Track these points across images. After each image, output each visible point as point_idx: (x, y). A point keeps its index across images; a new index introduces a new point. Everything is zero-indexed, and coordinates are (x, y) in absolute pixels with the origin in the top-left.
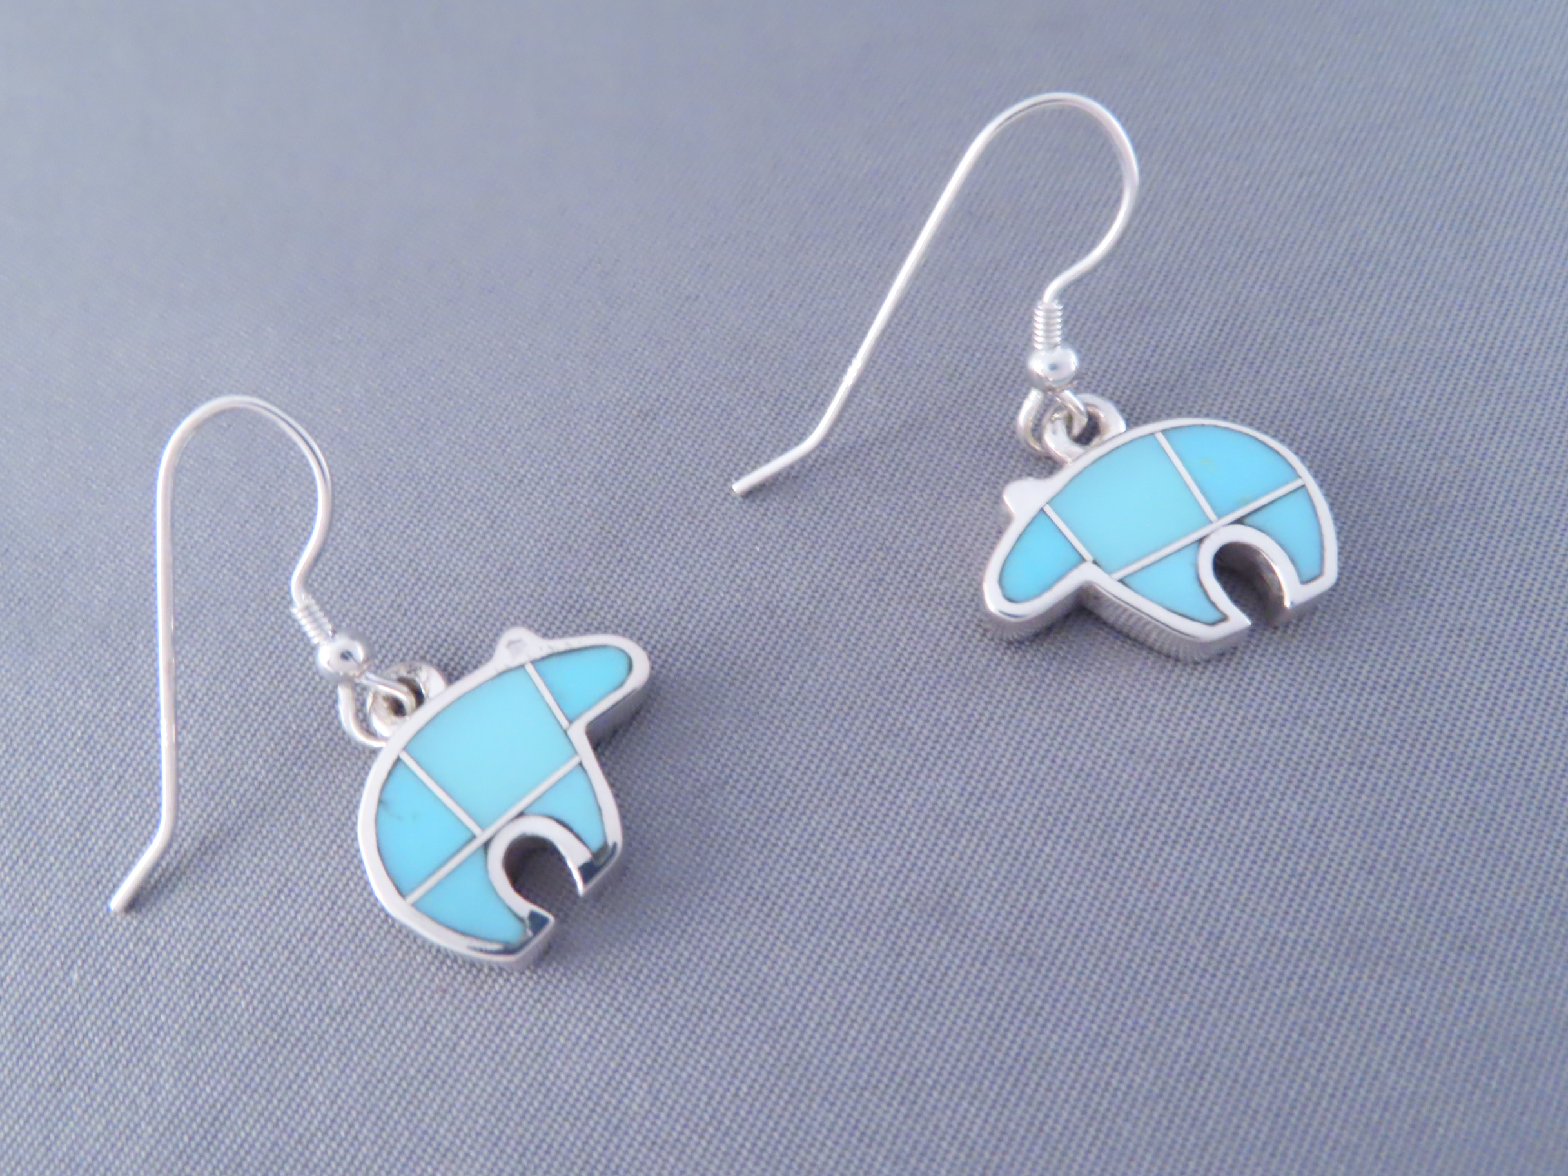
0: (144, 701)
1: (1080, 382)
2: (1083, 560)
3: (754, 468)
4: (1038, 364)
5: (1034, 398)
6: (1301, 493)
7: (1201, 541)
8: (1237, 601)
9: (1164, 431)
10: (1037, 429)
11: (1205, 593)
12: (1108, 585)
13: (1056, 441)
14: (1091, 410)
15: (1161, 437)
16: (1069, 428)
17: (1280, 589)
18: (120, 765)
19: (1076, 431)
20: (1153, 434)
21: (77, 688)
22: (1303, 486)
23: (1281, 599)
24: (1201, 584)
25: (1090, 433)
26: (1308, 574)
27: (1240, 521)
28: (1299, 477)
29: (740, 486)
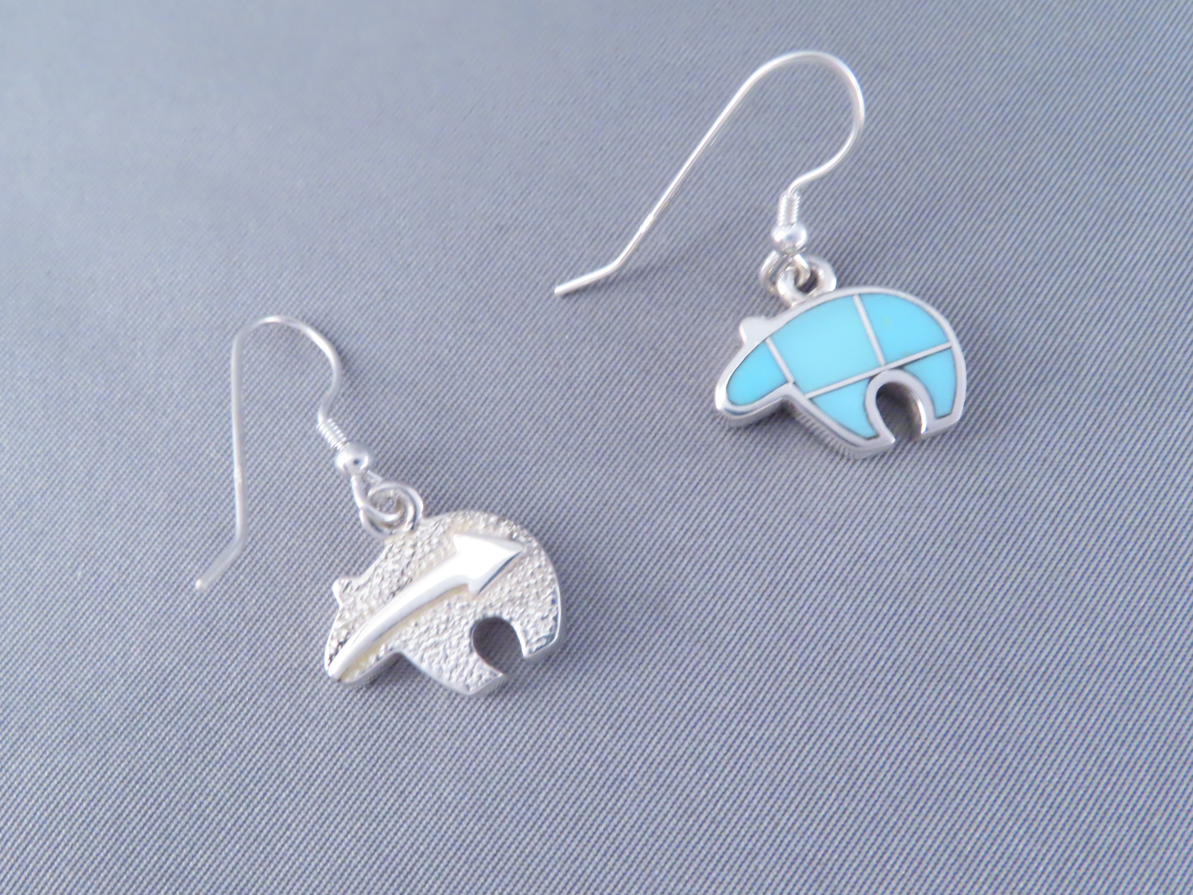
0: (139, 393)
1: (808, 250)
2: (786, 382)
3: (572, 278)
4: (779, 234)
5: (773, 257)
6: (947, 353)
7: (871, 378)
8: (888, 424)
9: (860, 295)
10: (773, 278)
11: (867, 416)
12: (801, 400)
13: (785, 288)
14: (814, 268)
15: (857, 299)
16: (796, 280)
17: (920, 419)
18: (119, 434)
19: (801, 281)
20: (852, 296)
21: (95, 378)
22: (950, 348)
23: (919, 426)
24: (865, 409)
25: (809, 285)
26: (941, 412)
27: (901, 367)
28: (948, 341)
29: (560, 289)
